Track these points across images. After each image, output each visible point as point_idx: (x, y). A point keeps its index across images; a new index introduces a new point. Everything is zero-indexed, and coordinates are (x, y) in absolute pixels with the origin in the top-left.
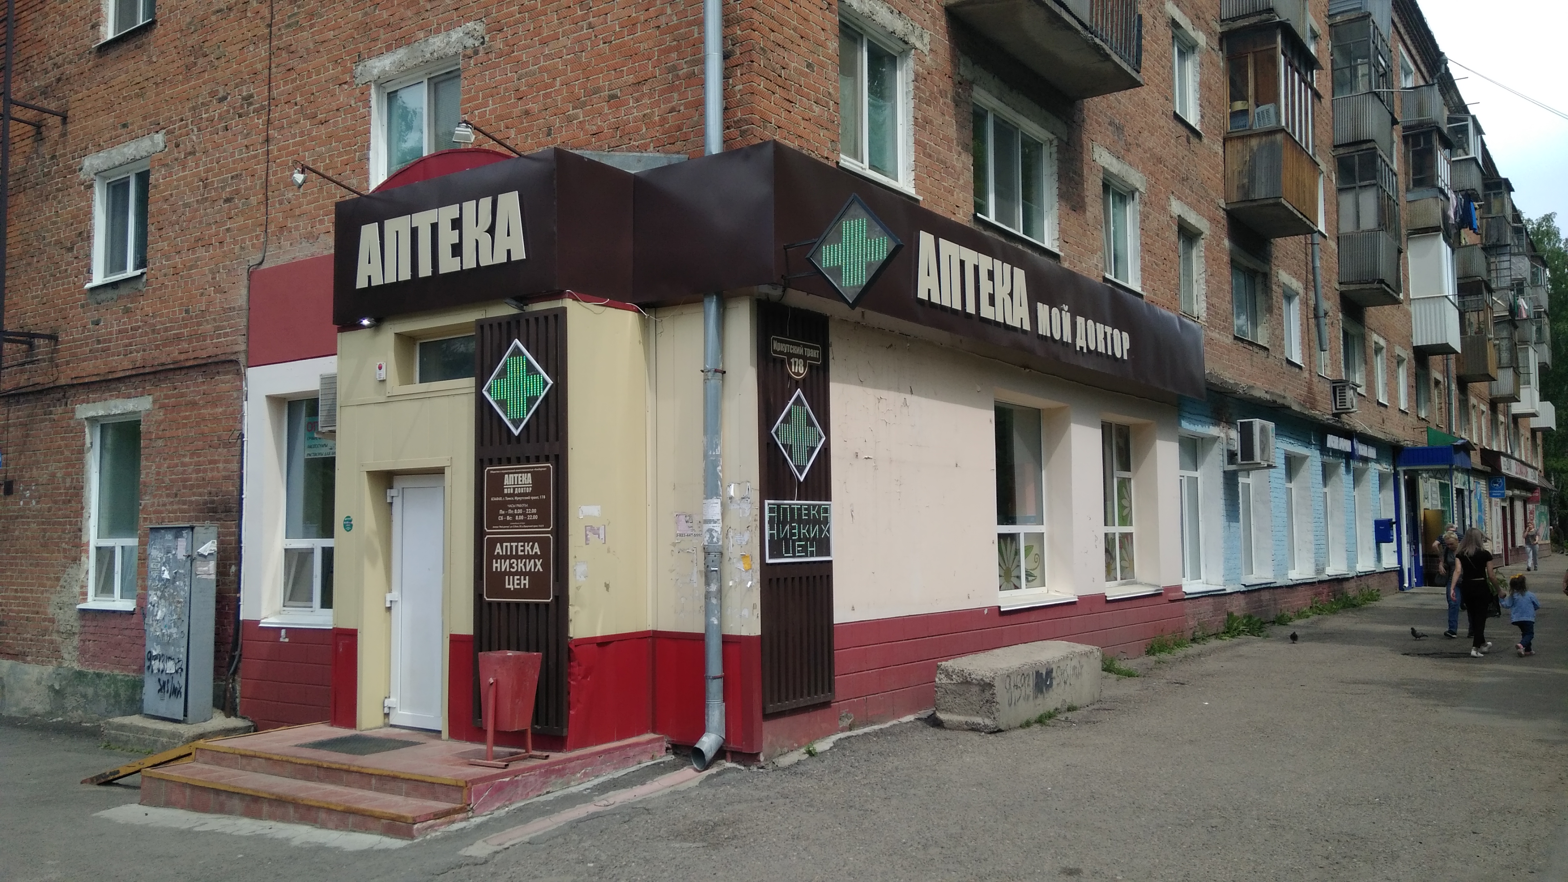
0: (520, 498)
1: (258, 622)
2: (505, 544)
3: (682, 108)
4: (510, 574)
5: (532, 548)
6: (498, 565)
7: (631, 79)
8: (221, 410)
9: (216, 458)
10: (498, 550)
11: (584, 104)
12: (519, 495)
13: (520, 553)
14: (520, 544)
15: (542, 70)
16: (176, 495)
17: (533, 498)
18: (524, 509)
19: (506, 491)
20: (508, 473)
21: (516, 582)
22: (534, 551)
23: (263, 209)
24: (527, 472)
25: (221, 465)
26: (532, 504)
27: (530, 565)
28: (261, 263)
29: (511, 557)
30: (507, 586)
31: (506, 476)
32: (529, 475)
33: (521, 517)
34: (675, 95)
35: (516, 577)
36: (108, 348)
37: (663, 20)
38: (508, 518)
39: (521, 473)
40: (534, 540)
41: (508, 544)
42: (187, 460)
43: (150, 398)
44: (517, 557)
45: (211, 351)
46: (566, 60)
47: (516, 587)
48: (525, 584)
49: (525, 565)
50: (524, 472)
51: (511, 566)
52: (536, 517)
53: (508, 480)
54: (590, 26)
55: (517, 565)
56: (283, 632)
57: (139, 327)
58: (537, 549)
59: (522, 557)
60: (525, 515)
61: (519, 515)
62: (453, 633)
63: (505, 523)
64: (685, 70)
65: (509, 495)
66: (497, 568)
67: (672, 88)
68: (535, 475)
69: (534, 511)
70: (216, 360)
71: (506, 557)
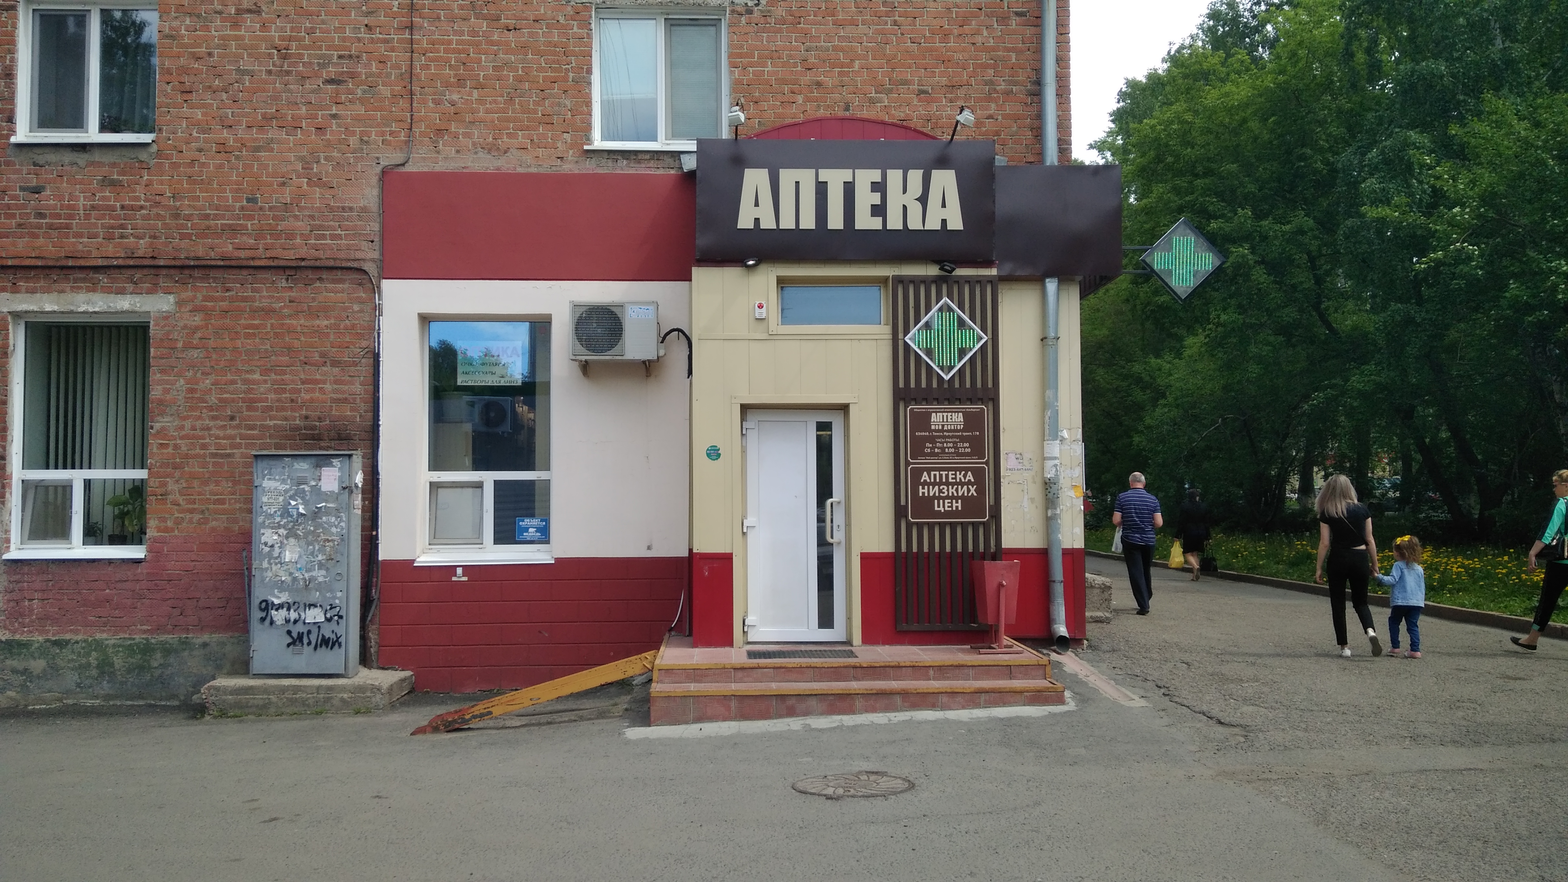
0: (951, 434)
1: (413, 561)
2: (932, 473)
3: (1000, 117)
4: (939, 498)
5: (965, 476)
6: (926, 491)
7: (944, 81)
8: (326, 322)
9: (318, 377)
10: (925, 477)
11: (890, 91)
12: (948, 431)
13: (950, 480)
14: (950, 473)
15: (835, 48)
16: (232, 418)
17: (965, 434)
18: (954, 443)
19: (933, 427)
20: (936, 412)
21: (947, 505)
22: (968, 478)
23: (403, 103)
24: (958, 412)
25: (328, 387)
26: (963, 439)
27: (963, 491)
28: (403, 165)
29: (940, 483)
30: (936, 509)
31: (934, 414)
32: (961, 414)
33: (953, 450)
34: (993, 106)
35: (946, 501)
36: (68, 227)
37: (979, 39)
38: (936, 450)
39: (952, 412)
40: (967, 470)
41: (937, 473)
42: (257, 376)
43: (171, 298)
44: (947, 484)
45: (303, 252)
46: (866, 47)
47: (947, 509)
48: (957, 507)
49: (957, 490)
50: (955, 412)
51: (940, 491)
52: (969, 450)
53: (937, 419)
54: (895, 23)
55: (948, 490)
56: (459, 571)
57: (142, 207)
58: (970, 477)
59: (953, 484)
60: (956, 448)
61: (948, 448)
62: (864, 551)
63: (933, 454)
64: (1003, 87)
65: (935, 431)
66: (923, 493)
67: (989, 99)
68: (966, 415)
69: (967, 445)
70: (318, 264)
71: (934, 484)
